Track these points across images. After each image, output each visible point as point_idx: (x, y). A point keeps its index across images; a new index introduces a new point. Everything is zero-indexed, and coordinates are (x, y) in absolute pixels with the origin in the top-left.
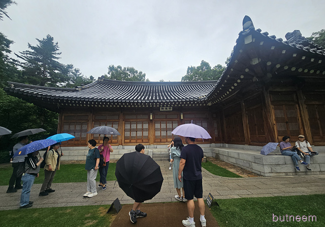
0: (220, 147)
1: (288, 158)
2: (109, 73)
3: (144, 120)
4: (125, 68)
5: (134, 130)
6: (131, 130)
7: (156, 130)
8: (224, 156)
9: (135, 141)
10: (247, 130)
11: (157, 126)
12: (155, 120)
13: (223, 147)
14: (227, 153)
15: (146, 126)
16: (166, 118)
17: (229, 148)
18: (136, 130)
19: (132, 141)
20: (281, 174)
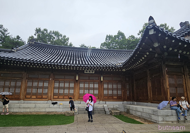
0: (130, 104)
1: (174, 111)
2: (35, 35)
3: (70, 80)
4: (51, 32)
5: (61, 88)
6: (59, 88)
7: (80, 89)
8: (133, 111)
9: (62, 97)
10: (150, 91)
11: (82, 85)
12: (80, 80)
13: (133, 104)
14: (135, 108)
15: (72, 85)
16: (89, 79)
17: (137, 105)
18: (64, 88)
19: (60, 97)
20: (169, 122)
